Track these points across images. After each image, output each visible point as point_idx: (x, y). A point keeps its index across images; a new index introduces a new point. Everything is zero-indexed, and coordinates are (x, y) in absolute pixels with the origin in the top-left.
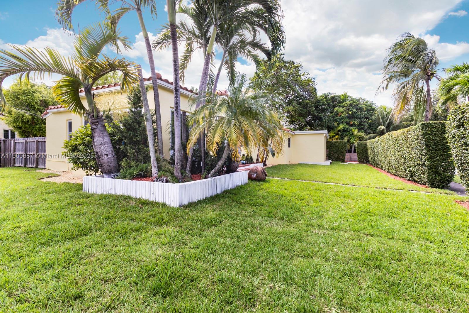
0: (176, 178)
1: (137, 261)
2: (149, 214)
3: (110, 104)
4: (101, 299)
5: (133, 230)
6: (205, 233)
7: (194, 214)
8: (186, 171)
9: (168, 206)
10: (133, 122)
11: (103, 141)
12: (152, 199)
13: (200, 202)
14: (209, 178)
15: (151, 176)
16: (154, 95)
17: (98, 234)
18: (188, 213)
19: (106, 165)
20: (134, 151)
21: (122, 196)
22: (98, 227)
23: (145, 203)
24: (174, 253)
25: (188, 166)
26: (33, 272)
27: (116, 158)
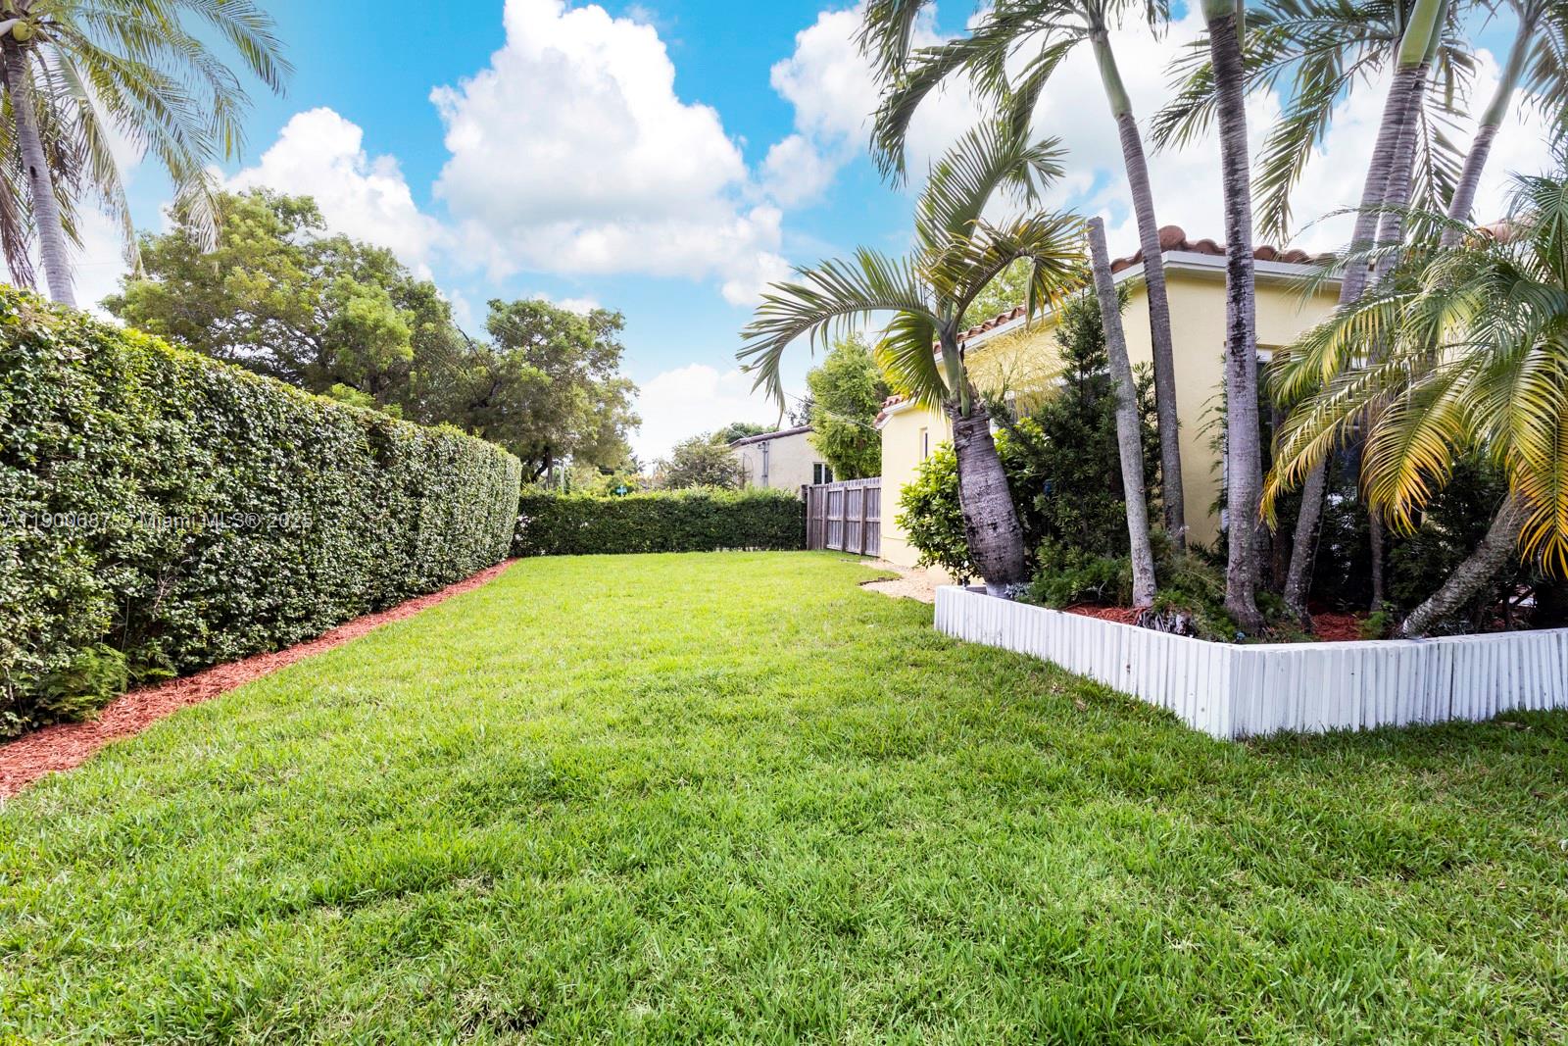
0: (1233, 621)
1: (1023, 894)
2: (1103, 737)
3: (1006, 370)
4: (898, 967)
5: (1034, 781)
6: (1337, 889)
7: (1301, 787)
8: (1282, 595)
9: (1184, 727)
10: (1074, 415)
11: (984, 484)
12: (1124, 685)
13: (1339, 739)
14: (1403, 637)
15: (1128, 603)
16: (1151, 309)
17: (939, 762)
18: (1265, 776)
19: (993, 555)
20: (1075, 512)
21: (1029, 658)
22: (943, 742)
23: (1097, 696)
24: (1166, 923)
25: (1292, 576)
26: (784, 816)
27: (1020, 536)
